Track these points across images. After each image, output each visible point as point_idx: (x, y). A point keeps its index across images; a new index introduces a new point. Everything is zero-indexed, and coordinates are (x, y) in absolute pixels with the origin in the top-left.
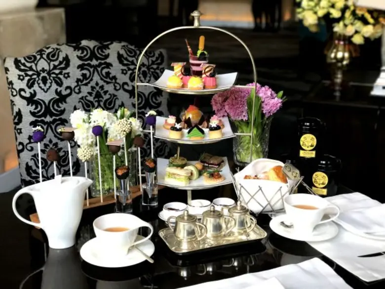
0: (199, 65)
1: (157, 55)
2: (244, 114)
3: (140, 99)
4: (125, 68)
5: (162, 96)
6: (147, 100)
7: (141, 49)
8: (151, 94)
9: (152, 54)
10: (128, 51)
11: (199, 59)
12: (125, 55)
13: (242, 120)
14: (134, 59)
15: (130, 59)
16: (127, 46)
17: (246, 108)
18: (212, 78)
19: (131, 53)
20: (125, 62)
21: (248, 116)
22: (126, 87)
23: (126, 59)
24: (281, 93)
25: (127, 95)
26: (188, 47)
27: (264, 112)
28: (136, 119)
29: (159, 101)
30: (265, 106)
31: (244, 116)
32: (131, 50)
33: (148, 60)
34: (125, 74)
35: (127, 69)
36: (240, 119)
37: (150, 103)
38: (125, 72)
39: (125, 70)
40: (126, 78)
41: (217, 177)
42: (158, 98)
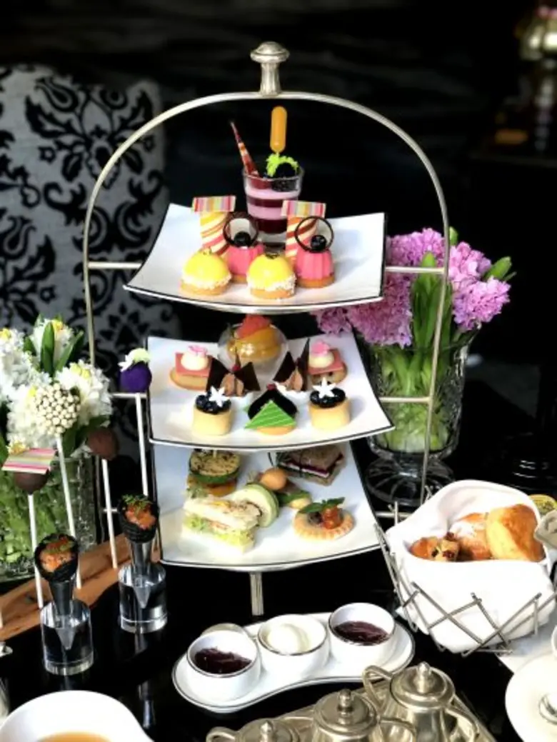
0: (277, 204)
1: (133, 102)
2: (401, 330)
3: (95, 226)
4: (48, 143)
5: (151, 212)
6: (112, 226)
7: (89, 87)
8: (123, 211)
9: (120, 101)
10: (56, 93)
11: (275, 186)
12: (47, 108)
13: (396, 345)
14: (71, 116)
15: (62, 117)
16: (51, 79)
17: (409, 314)
18: (319, 256)
19: (63, 99)
20: (49, 127)
21: (413, 333)
22: (54, 195)
23: (51, 118)
24: (505, 263)
25: (59, 217)
26: (240, 145)
27: (458, 320)
28: (91, 366)
29: (144, 227)
30: (459, 302)
31: (402, 335)
32: (61, 91)
33: (110, 116)
34: (50, 160)
35: (54, 147)
36: (390, 342)
37: (119, 232)
38: (48, 154)
39: (50, 149)
40: (51, 172)
41: (331, 523)
42: (141, 219)
